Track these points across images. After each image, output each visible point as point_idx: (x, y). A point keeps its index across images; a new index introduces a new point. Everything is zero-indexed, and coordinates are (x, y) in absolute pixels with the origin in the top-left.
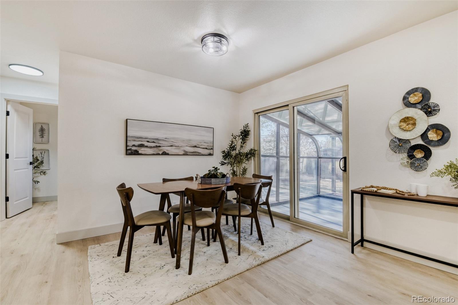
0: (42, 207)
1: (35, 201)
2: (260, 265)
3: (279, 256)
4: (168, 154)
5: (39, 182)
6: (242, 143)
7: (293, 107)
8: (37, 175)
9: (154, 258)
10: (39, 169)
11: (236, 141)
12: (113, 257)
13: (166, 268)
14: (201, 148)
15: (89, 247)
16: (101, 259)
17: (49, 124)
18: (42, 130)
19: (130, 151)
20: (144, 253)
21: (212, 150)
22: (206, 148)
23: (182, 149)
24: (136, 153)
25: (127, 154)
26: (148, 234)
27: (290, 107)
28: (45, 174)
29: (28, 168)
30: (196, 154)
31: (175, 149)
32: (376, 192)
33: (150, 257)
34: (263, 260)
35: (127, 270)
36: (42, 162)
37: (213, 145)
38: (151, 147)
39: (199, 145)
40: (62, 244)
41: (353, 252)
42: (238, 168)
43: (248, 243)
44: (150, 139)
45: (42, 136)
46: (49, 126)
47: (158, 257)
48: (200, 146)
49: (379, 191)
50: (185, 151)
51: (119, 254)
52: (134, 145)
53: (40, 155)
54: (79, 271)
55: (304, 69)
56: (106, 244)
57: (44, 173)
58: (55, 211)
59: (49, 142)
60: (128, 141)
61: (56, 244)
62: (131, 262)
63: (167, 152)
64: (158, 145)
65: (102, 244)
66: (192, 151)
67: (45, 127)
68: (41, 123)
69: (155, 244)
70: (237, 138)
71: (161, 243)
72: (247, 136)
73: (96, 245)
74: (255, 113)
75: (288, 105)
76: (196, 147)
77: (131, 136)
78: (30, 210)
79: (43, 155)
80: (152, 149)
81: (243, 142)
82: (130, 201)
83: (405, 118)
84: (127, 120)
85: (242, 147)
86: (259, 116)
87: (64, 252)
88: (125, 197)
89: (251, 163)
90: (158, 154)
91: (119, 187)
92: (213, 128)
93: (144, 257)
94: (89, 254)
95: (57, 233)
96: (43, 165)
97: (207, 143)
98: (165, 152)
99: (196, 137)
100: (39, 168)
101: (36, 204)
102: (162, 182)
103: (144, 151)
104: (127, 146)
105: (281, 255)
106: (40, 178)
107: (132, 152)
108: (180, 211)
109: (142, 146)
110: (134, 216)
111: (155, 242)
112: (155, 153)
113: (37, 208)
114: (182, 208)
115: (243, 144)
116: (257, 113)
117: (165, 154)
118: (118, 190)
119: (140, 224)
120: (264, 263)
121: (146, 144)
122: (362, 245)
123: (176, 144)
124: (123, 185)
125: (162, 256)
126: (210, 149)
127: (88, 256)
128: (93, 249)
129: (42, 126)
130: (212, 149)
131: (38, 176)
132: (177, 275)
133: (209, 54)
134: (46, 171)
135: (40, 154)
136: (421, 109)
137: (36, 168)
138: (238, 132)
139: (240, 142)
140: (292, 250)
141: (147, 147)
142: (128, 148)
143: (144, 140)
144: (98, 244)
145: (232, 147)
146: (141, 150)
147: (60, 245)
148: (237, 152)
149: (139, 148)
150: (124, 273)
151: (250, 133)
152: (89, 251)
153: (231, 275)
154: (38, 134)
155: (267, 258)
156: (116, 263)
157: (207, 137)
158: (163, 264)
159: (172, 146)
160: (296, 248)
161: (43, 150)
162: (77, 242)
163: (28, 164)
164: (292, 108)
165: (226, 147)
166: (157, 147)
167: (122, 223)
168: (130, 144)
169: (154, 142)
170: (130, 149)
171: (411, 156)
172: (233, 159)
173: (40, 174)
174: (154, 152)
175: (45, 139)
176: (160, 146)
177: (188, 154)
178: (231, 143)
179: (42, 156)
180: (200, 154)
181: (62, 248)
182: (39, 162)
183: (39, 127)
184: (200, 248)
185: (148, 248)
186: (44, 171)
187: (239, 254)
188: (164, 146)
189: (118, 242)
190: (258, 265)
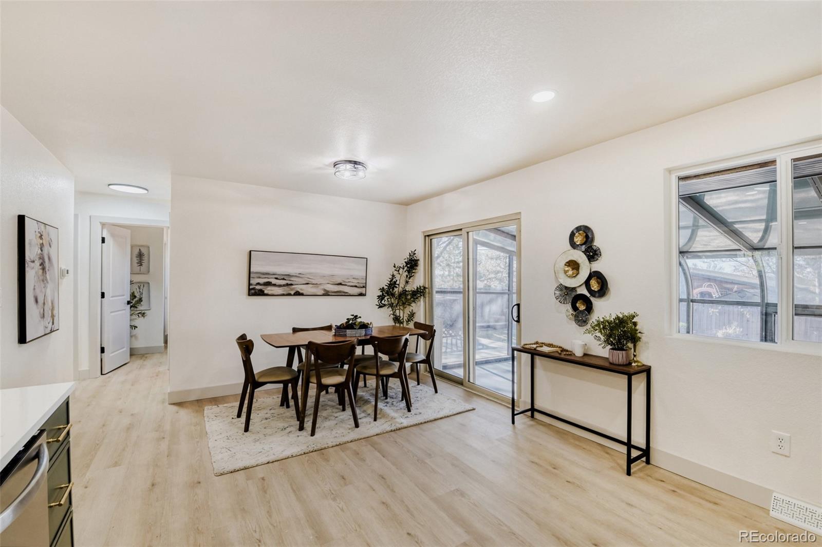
0: (142, 361)
1: (133, 353)
2: (394, 430)
3: (421, 423)
4: (302, 295)
5: (137, 327)
6: (407, 276)
7: (468, 233)
8: (134, 317)
9: (277, 420)
10: (136, 309)
11: (399, 274)
12: (233, 418)
13: (289, 430)
14: (348, 286)
15: (206, 408)
16: (219, 419)
17: (149, 247)
18: (140, 255)
19: (253, 291)
20: (267, 416)
21: (365, 289)
22: (356, 286)
23: (322, 287)
24: (261, 293)
25: (249, 295)
26: (274, 397)
27: (464, 232)
28: (144, 317)
29: (125, 310)
30: (341, 294)
31: (312, 287)
32: (535, 349)
33: (273, 420)
34: (399, 426)
35: (247, 429)
36: (140, 300)
37: (365, 282)
38: (280, 286)
39: (344, 282)
40: (174, 404)
41: (513, 422)
42: (401, 311)
43: (392, 409)
44: (279, 275)
45: (140, 264)
46: (149, 250)
47: (282, 420)
48: (346, 284)
49: (538, 349)
50: (325, 290)
51: (239, 416)
52: (258, 284)
53: (138, 290)
54: (196, 430)
55: (479, 184)
56: (225, 405)
57: (143, 315)
58: (159, 366)
59: (149, 272)
60: (251, 279)
61: (167, 404)
62: (250, 423)
63: (301, 292)
64: (289, 282)
65: (220, 406)
66: (336, 291)
67: (144, 251)
68: (139, 246)
69: (281, 407)
70: (401, 270)
71: (288, 407)
72: (415, 268)
73: (214, 407)
74: (425, 236)
75: (461, 229)
76: (340, 284)
77: (255, 271)
78: (127, 365)
79: (141, 290)
80: (281, 288)
81: (409, 276)
82: (250, 354)
83: (570, 261)
84: (250, 251)
85: (407, 282)
86: (431, 240)
87: (177, 413)
88: (245, 351)
89: (420, 305)
90: (289, 295)
91: (238, 339)
92: (367, 259)
93: (266, 419)
94: (205, 414)
95: (169, 391)
96: (142, 303)
97: (357, 279)
98: (298, 291)
99: (343, 271)
100: (136, 307)
101: (134, 357)
102: (292, 332)
103: (271, 290)
104: (250, 284)
105: (425, 422)
106: (139, 322)
107: (256, 292)
108: (305, 367)
109: (268, 284)
110: (255, 372)
111: (282, 405)
112: (285, 293)
113: (137, 363)
114: (307, 365)
115: (410, 278)
116: (428, 236)
117: (298, 294)
118: (238, 343)
119: (261, 380)
120: (400, 429)
121: (274, 281)
122: (532, 416)
123: (314, 282)
124: (243, 337)
125: (287, 419)
126: (361, 287)
127: (204, 417)
128: (210, 411)
129: (140, 250)
130: (364, 287)
131: (136, 319)
132: (298, 436)
133: (345, 178)
134: (145, 312)
135: (138, 288)
136: (585, 252)
137: (132, 308)
138: (401, 262)
139: (405, 276)
140: (441, 418)
141: (275, 285)
142: (251, 287)
143: (271, 276)
144: (215, 405)
145: (393, 284)
146: (268, 290)
147: (172, 406)
148: (401, 289)
149: (265, 287)
150: (243, 432)
151: (419, 262)
152: (205, 412)
153: (356, 439)
154: (135, 260)
155: (405, 424)
156: (236, 424)
157: (357, 271)
158: (286, 426)
159: (308, 284)
160: (448, 417)
161: (142, 283)
162: (192, 402)
163: (125, 304)
164: (466, 234)
165: (384, 283)
166: (287, 285)
167: (242, 383)
168: (253, 281)
169: (284, 279)
170: (254, 289)
171: (575, 308)
172: (396, 298)
173: (138, 316)
174: (283, 291)
175: (143, 268)
176: (291, 285)
177: (330, 294)
178: (391, 277)
179: (140, 292)
180: (346, 294)
181: (175, 408)
182: (136, 299)
183: (136, 251)
184: (333, 412)
185: (272, 411)
186: (143, 312)
187: (375, 420)
188: (297, 284)
189: (237, 404)
190: (392, 431)
